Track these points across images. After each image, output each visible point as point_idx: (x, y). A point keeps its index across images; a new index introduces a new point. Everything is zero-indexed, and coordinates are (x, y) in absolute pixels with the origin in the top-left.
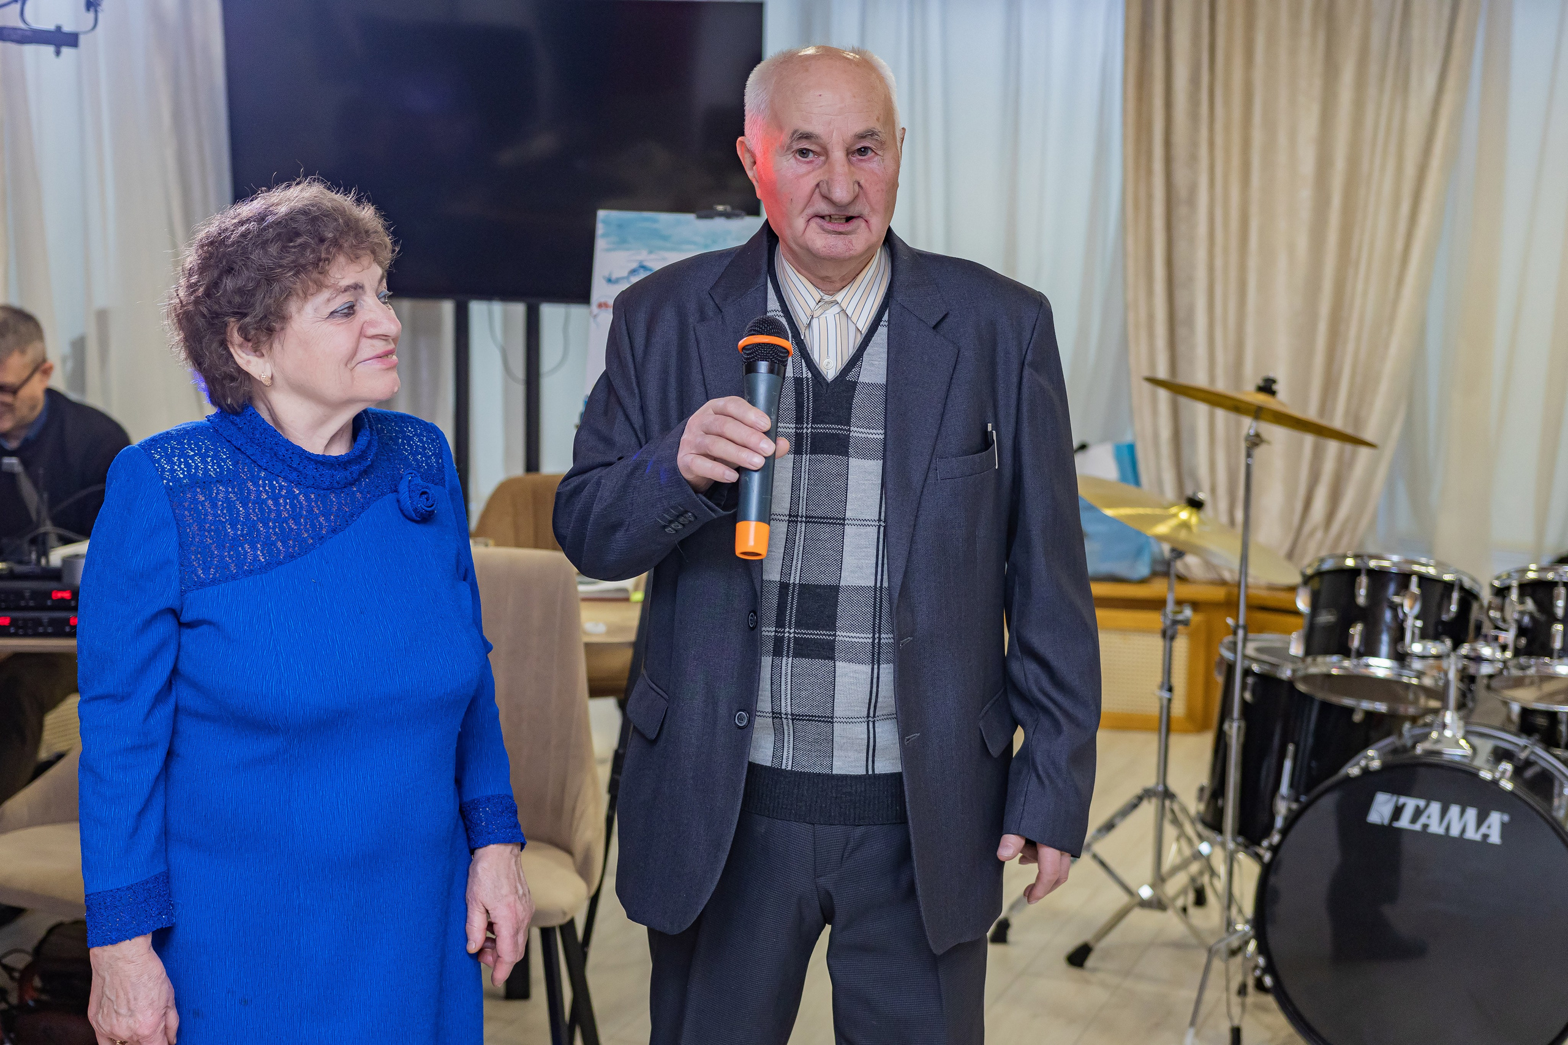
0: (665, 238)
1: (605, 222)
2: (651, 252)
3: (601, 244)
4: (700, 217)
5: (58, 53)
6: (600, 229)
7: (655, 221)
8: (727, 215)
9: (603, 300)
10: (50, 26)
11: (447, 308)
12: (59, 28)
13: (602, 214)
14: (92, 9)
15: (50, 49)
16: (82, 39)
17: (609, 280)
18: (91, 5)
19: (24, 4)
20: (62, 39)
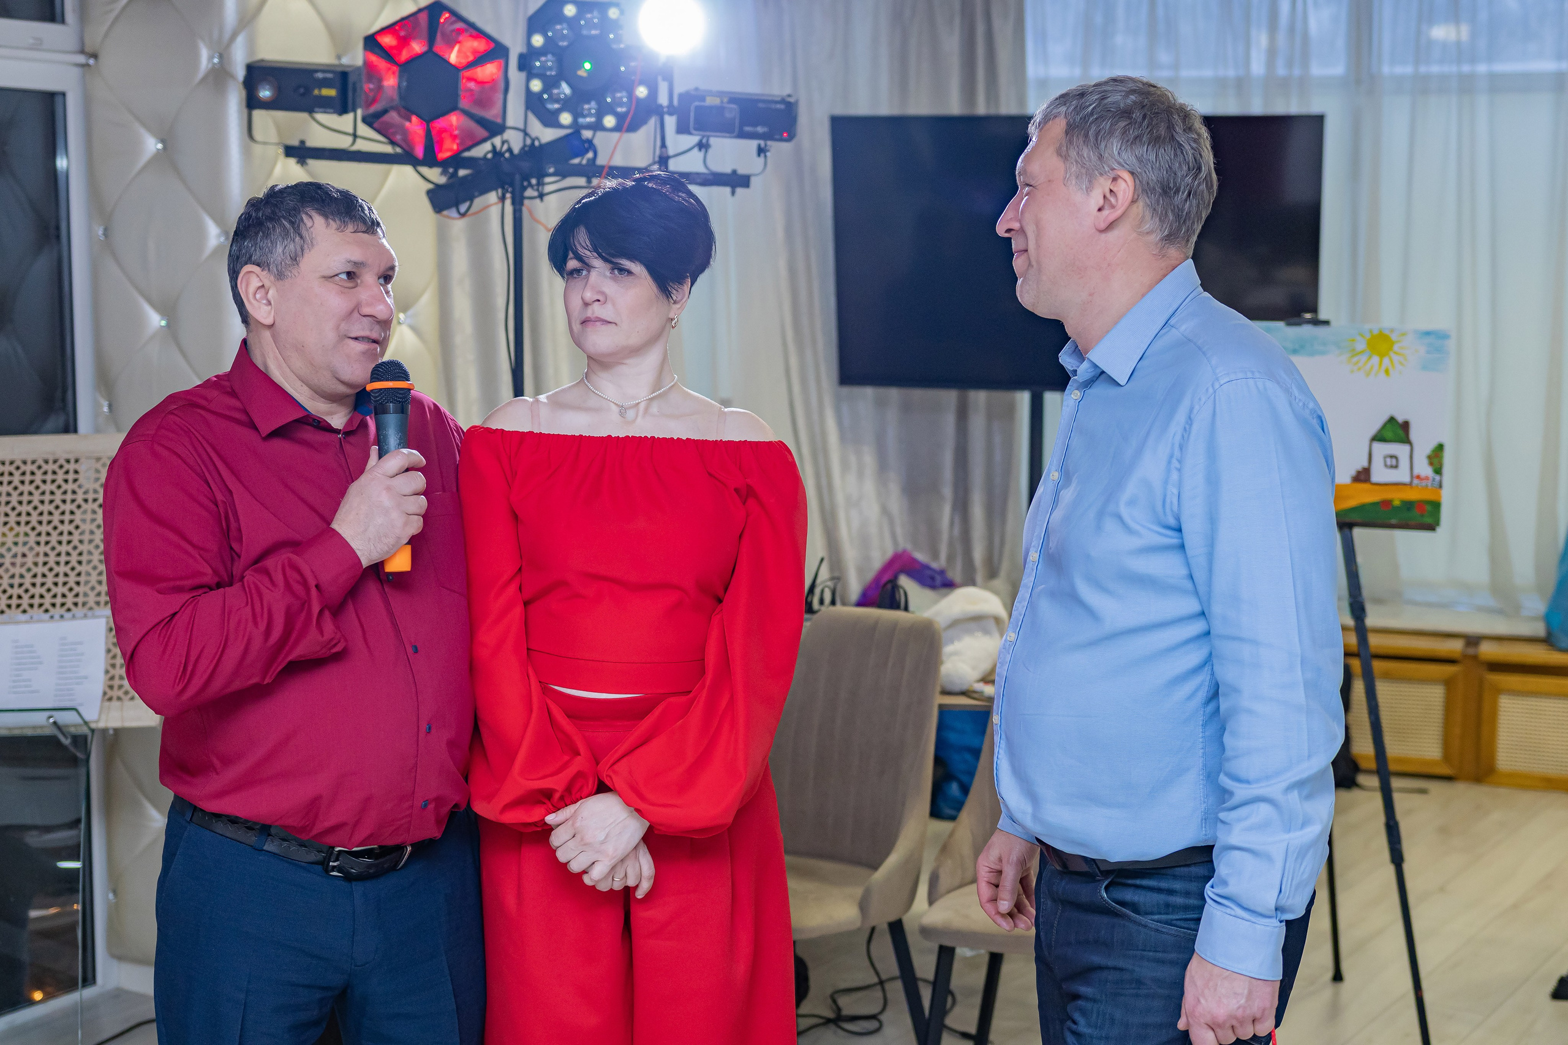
4: (1289, 324)
5: (733, 193)
8: (1315, 322)
10: (728, 170)
11: (1024, 398)
12: (734, 172)
14: (762, 155)
15: (727, 190)
16: (754, 181)
18: (761, 151)
19: (706, 151)
20: (737, 181)
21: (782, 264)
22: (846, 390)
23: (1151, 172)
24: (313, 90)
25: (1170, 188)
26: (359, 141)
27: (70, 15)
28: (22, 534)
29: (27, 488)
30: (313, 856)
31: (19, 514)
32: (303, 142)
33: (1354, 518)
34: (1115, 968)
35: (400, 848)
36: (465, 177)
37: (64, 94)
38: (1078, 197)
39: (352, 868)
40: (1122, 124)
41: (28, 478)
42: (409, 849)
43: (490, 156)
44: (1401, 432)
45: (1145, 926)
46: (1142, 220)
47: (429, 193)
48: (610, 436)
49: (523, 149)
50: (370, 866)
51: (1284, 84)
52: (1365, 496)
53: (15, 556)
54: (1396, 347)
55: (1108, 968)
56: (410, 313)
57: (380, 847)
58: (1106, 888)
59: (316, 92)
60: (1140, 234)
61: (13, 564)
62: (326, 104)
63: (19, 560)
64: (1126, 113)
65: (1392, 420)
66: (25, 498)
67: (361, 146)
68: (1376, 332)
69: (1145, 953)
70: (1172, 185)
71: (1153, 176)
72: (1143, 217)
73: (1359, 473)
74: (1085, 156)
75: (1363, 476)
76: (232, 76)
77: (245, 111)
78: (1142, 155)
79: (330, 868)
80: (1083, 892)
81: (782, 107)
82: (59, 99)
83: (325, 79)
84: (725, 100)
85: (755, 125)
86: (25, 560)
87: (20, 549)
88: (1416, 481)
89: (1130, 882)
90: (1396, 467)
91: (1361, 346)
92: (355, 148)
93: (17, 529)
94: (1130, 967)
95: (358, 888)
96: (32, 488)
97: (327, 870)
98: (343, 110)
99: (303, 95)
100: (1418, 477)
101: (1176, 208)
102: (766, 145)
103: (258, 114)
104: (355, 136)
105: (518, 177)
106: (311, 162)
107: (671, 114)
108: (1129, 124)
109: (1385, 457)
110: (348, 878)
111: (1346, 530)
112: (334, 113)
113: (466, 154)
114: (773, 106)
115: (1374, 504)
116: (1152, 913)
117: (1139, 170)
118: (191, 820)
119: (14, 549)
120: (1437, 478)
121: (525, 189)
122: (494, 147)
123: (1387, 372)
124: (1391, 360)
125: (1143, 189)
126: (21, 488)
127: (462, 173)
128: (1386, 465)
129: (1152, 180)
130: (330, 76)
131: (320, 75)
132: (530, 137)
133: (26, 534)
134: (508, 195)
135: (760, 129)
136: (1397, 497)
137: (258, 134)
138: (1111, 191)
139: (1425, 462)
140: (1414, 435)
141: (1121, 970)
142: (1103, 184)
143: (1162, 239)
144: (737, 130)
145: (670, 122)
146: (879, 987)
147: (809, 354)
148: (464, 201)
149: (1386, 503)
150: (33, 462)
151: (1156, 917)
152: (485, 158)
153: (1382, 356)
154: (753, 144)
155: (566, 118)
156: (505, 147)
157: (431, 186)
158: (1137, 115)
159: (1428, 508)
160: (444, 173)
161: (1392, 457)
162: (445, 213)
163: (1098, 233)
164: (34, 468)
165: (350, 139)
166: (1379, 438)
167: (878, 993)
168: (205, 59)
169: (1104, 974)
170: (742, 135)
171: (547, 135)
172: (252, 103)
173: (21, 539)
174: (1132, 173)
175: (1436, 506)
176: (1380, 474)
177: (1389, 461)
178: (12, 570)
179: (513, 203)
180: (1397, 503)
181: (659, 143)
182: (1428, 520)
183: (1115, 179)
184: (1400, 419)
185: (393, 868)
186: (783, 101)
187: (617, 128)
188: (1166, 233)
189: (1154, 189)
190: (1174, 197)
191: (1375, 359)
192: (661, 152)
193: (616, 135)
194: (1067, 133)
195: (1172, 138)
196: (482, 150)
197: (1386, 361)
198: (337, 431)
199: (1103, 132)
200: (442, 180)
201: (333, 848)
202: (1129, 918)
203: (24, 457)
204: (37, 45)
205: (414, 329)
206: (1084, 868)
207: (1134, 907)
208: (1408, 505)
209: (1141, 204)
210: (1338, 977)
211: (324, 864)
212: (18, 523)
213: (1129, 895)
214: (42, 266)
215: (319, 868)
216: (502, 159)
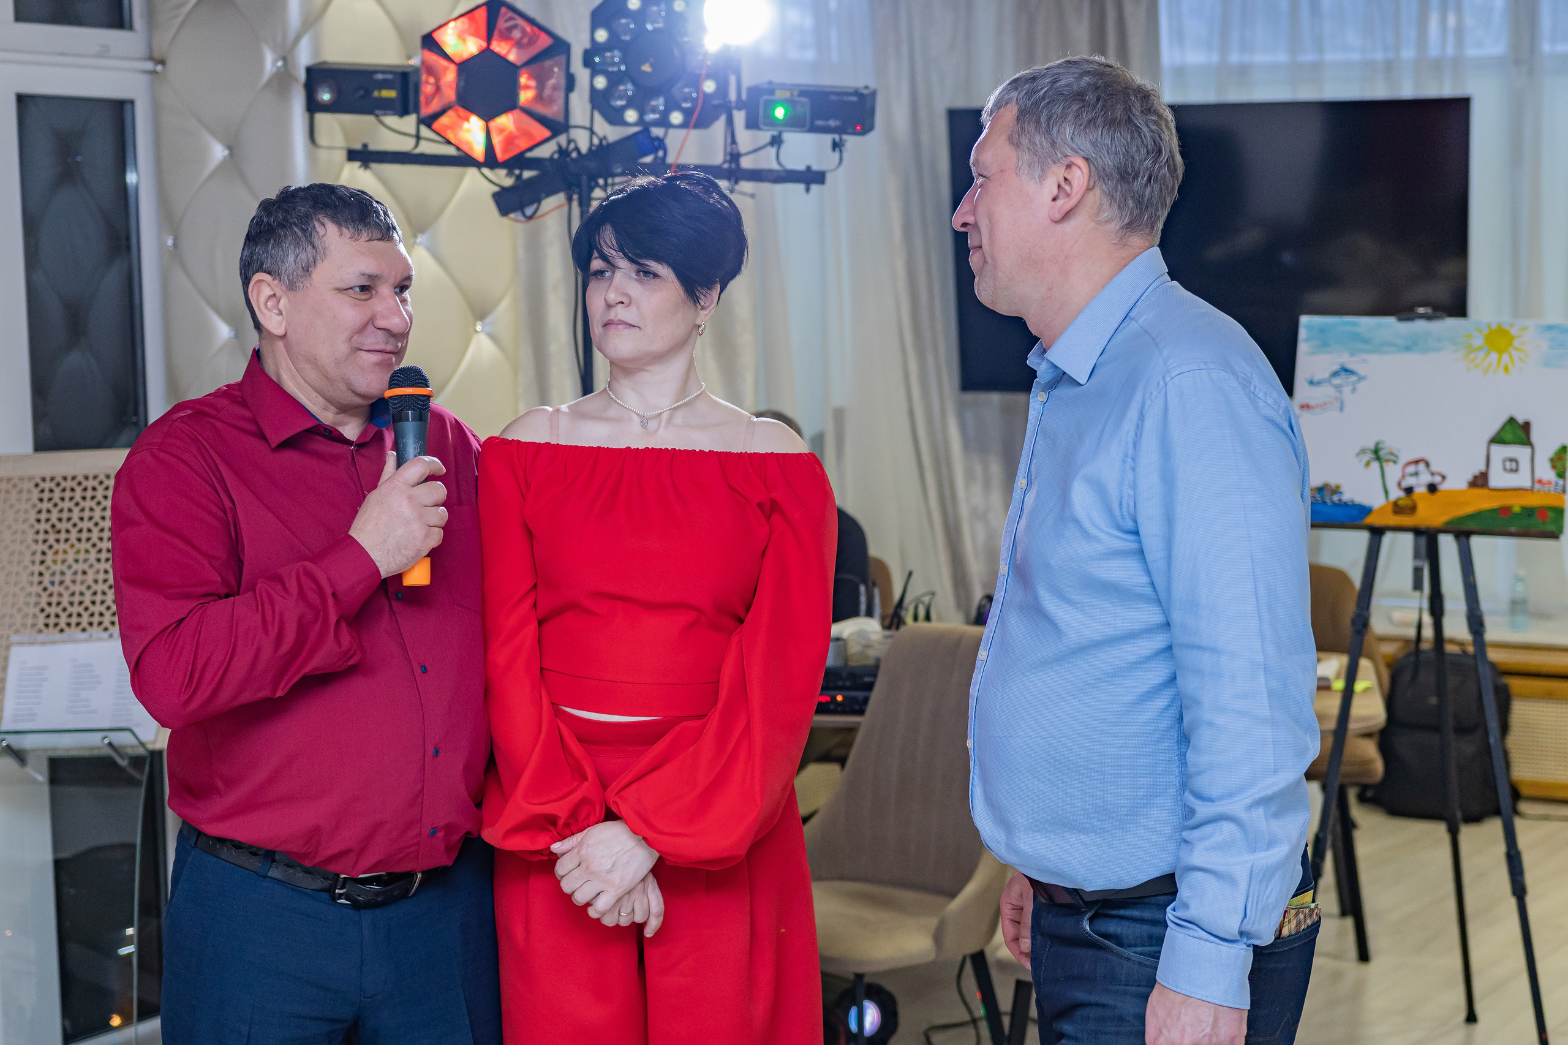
0: (1366, 341)
1: (1309, 327)
2: (1352, 354)
3: (1303, 348)
4: (1400, 319)
5: (808, 190)
6: (1303, 333)
7: (1356, 325)
8: (1428, 317)
9: (1305, 401)
10: (800, 167)
12: (809, 168)
13: (1304, 319)
14: (837, 150)
15: (801, 187)
16: (829, 177)
17: (1311, 383)
18: (836, 146)
19: (779, 147)
20: (812, 178)
21: (900, 265)
22: (970, 396)
23: (1107, 157)
24: (373, 92)
25: (1128, 173)
26: (423, 143)
27: (138, 21)
28: (82, 551)
29: (88, 504)
30: (319, 884)
31: (80, 531)
32: (365, 146)
33: (1470, 525)
34: (1098, 1005)
35: (410, 875)
36: (530, 179)
37: (132, 102)
38: (1031, 187)
39: (359, 896)
40: (1075, 107)
41: (89, 494)
42: (419, 876)
43: (556, 156)
44: (1521, 433)
45: (1128, 959)
46: (1100, 209)
47: (497, 197)
48: (628, 448)
49: (590, 150)
50: (378, 893)
51: (1437, 65)
52: (1483, 502)
53: (75, 573)
54: (1516, 343)
55: (1090, 1005)
56: (488, 320)
57: (388, 874)
58: (1091, 920)
59: (376, 94)
60: (1099, 223)
61: (74, 582)
62: (386, 106)
63: (79, 577)
64: (1079, 96)
65: (1512, 420)
66: (86, 514)
67: (426, 148)
68: (1494, 327)
69: (1128, 988)
70: (1130, 170)
71: (1108, 161)
72: (1101, 205)
73: (1476, 477)
74: (1038, 143)
75: (1480, 481)
76: (296, 80)
77: (307, 115)
78: (1097, 140)
79: (337, 896)
80: (1066, 925)
81: (854, 99)
82: (128, 107)
83: (385, 80)
84: (795, 93)
85: (827, 119)
86: (85, 578)
87: (80, 567)
88: (1537, 486)
89: (1114, 912)
90: (1516, 470)
91: (1478, 342)
92: (418, 151)
93: (78, 545)
94: (1112, 1002)
95: (367, 916)
96: (93, 504)
97: (334, 898)
98: (404, 112)
99: (362, 97)
100: (1540, 481)
101: (1136, 194)
102: (841, 140)
103: (321, 118)
104: (418, 137)
105: (584, 178)
106: (374, 166)
107: (739, 109)
108: (1081, 108)
109: (1504, 461)
110: (356, 906)
111: (1463, 539)
112: (395, 114)
113: (529, 155)
114: (845, 98)
115: (1492, 511)
116: (1136, 946)
117: (1094, 155)
118: (195, 844)
119: (75, 567)
120: (1561, 482)
121: (591, 189)
122: (560, 146)
123: (1506, 369)
124: (1511, 356)
125: (1099, 174)
126: (82, 504)
127: (527, 174)
128: (1505, 469)
129: (1109, 165)
130: (389, 77)
131: (380, 77)
132: (597, 136)
133: (87, 551)
134: (575, 197)
135: (832, 123)
136: (1517, 504)
137: (322, 139)
138: (1066, 179)
139: (1548, 465)
140: (1535, 436)
141: (1104, 1006)
142: (1058, 172)
143: (1122, 228)
144: (808, 124)
145: (739, 117)
146: (972, 1026)
147: (930, 359)
148: (531, 203)
149: (1505, 510)
150: (95, 477)
151: (1139, 949)
152: (551, 159)
153: (1500, 352)
154: (828, 139)
155: (631, 116)
156: (572, 146)
157: (496, 189)
158: (1091, 97)
159: (1551, 514)
160: (510, 174)
161: (1511, 460)
162: (512, 215)
163: (1053, 224)
164: (95, 483)
165: (412, 142)
166: (1497, 439)
167: (971, 1031)
168: (270, 63)
169: (1087, 1011)
170: (814, 129)
171: (612, 133)
172: (313, 106)
173: (82, 556)
174: (1087, 159)
175: (1559, 512)
176: (1498, 479)
177: (1508, 465)
178: (73, 588)
179: (581, 205)
180: (1516, 509)
181: (729, 140)
182: (1550, 527)
183: (1069, 167)
184: (1521, 419)
185: (404, 895)
186: (856, 93)
187: (685, 125)
188: (1126, 221)
189: (1111, 175)
190: (1133, 182)
191: (1494, 356)
192: (732, 149)
193: (683, 132)
194: (1018, 119)
195: (1129, 120)
196: (545, 151)
197: (1505, 357)
198: (348, 442)
199: (1055, 116)
200: (508, 182)
201: (338, 875)
202: (1111, 951)
203: (85, 472)
204: (104, 53)
205: (492, 337)
206: (1068, 899)
207: (1118, 940)
208: (1529, 512)
209: (1097, 191)
210: (1471, 1018)
211: (330, 891)
212: (79, 540)
213: (1112, 927)
214: (113, 278)
215: (326, 895)
216: (568, 159)
